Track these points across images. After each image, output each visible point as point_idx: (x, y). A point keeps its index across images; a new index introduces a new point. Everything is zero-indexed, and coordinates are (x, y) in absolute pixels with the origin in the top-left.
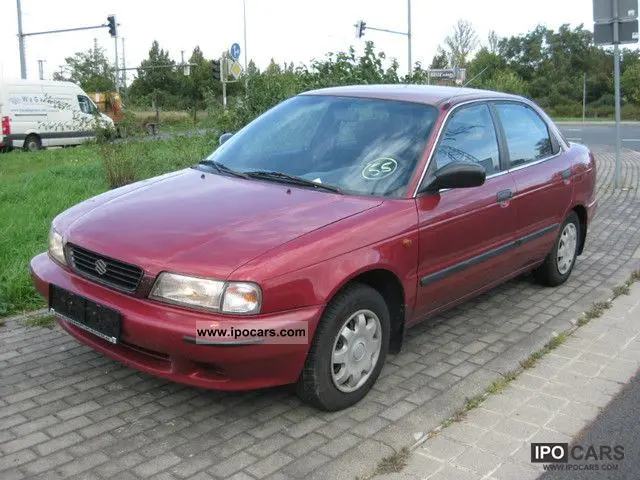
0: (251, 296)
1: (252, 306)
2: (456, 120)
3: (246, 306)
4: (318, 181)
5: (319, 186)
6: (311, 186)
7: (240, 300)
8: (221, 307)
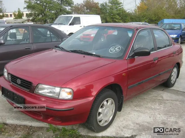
0: (70, 93)
1: (70, 97)
2: (140, 34)
3: (67, 96)
4: (94, 53)
5: (94, 55)
6: (92, 55)
7: (65, 94)
8: (59, 97)
